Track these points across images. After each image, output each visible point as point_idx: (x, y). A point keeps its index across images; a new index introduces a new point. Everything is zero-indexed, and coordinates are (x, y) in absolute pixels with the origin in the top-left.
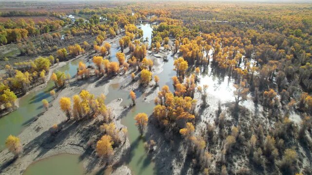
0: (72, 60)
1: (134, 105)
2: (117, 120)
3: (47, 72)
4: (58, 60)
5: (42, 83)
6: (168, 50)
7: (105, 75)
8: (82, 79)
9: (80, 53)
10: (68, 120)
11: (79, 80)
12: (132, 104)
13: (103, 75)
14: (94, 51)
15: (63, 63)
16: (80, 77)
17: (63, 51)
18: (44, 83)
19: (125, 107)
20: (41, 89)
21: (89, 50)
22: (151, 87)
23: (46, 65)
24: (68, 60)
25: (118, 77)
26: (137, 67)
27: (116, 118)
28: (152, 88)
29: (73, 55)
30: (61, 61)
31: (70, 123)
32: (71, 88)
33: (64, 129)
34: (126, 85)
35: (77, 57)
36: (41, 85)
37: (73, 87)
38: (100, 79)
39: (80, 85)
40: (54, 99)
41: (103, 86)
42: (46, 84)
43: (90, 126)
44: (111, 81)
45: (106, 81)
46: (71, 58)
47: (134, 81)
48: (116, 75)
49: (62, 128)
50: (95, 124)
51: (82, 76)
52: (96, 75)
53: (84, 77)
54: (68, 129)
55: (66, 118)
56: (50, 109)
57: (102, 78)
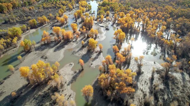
0: (40, 28)
1: (83, 70)
2: (68, 85)
4: (29, 28)
5: (15, 47)
6: (109, 20)
7: (62, 41)
8: (45, 44)
9: (46, 22)
10: (29, 84)
11: (42, 45)
12: (81, 69)
13: (60, 41)
14: (56, 21)
15: (34, 30)
16: (43, 43)
17: (33, 21)
18: (16, 47)
19: (75, 72)
20: (13, 52)
21: (53, 20)
24: (37, 28)
25: (72, 43)
26: (86, 35)
27: (67, 83)
28: (97, 53)
29: (41, 24)
30: (32, 28)
31: (30, 87)
32: (35, 52)
33: (23, 94)
34: (77, 50)
35: (44, 25)
36: (13, 49)
37: (37, 52)
38: (59, 45)
39: (43, 50)
40: (21, 62)
41: (60, 51)
42: (18, 48)
43: (45, 92)
44: (66, 47)
45: (62, 46)
46: (39, 26)
47: (83, 47)
48: (70, 41)
49: (21, 93)
50: (49, 89)
52: (55, 41)
53: (46, 42)
54: (27, 94)
55: (27, 83)
56: (15, 72)
57: (60, 43)
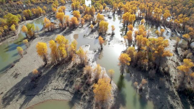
0: (36, 19)
1: (102, 49)
2: (93, 62)
3: (17, 27)
4: (24, 18)
5: (13, 36)
6: (108, 11)
7: (67, 28)
8: (49, 31)
9: (42, 14)
10: (45, 65)
11: (46, 32)
12: (100, 48)
13: (65, 28)
14: (53, 13)
15: (29, 21)
16: (46, 30)
17: (28, 12)
18: (15, 35)
19: (95, 51)
20: (14, 40)
21: (48, 12)
22: (109, 34)
23: (15, 20)
24: (33, 19)
25: (78, 29)
27: (91, 60)
28: (110, 36)
29: (37, 16)
30: (28, 19)
31: (48, 67)
32: (41, 38)
33: (44, 74)
35: (40, 17)
36: (12, 37)
37: (43, 37)
38: (64, 31)
39: (49, 35)
40: (28, 47)
41: (69, 35)
42: (17, 36)
43: (69, 69)
44: (74, 32)
45: (69, 32)
47: (93, 31)
48: (76, 28)
49: (41, 73)
50: (73, 67)
51: (49, 29)
52: (60, 28)
54: (48, 73)
55: (43, 63)
56: (24, 56)
